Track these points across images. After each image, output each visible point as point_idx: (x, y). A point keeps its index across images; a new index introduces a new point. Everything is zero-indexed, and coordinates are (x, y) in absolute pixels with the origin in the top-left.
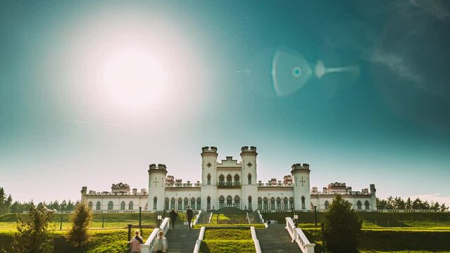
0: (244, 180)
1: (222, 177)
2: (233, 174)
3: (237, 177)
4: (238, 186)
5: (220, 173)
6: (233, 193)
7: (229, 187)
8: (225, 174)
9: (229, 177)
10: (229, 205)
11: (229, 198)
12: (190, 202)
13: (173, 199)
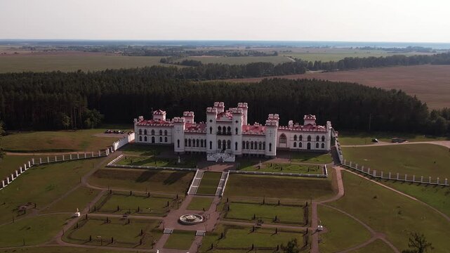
0: (233, 131)
1: (219, 128)
2: (227, 126)
3: (229, 128)
4: (230, 134)
5: (218, 125)
6: (227, 138)
7: (224, 134)
8: (222, 126)
9: (224, 128)
10: (224, 145)
11: (224, 142)
12: (200, 142)
13: (190, 140)
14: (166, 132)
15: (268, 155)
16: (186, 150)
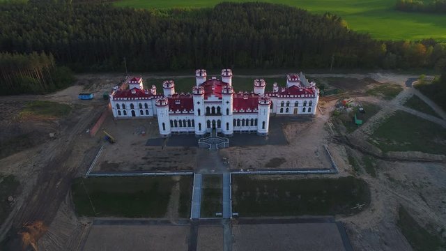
0: (223, 111)
1: (208, 108)
2: (216, 106)
3: (219, 108)
4: (219, 114)
5: (206, 105)
6: (216, 118)
7: (213, 114)
8: (211, 106)
9: (213, 108)
10: (214, 125)
11: (214, 121)
12: (187, 123)
13: (175, 121)
14: (146, 105)
15: (261, 132)
16: (173, 130)
